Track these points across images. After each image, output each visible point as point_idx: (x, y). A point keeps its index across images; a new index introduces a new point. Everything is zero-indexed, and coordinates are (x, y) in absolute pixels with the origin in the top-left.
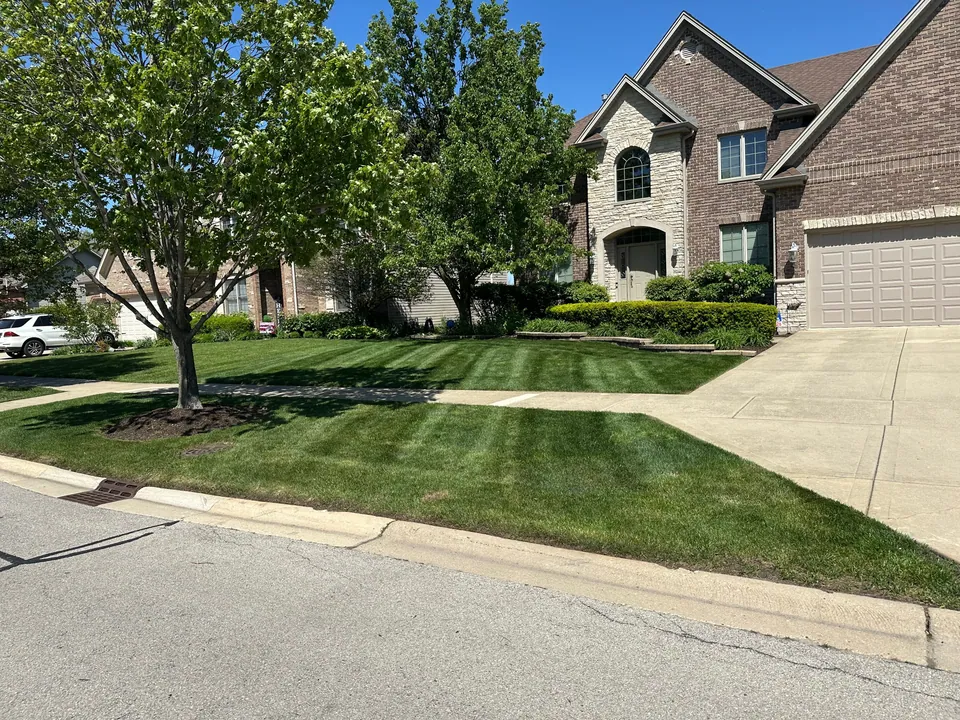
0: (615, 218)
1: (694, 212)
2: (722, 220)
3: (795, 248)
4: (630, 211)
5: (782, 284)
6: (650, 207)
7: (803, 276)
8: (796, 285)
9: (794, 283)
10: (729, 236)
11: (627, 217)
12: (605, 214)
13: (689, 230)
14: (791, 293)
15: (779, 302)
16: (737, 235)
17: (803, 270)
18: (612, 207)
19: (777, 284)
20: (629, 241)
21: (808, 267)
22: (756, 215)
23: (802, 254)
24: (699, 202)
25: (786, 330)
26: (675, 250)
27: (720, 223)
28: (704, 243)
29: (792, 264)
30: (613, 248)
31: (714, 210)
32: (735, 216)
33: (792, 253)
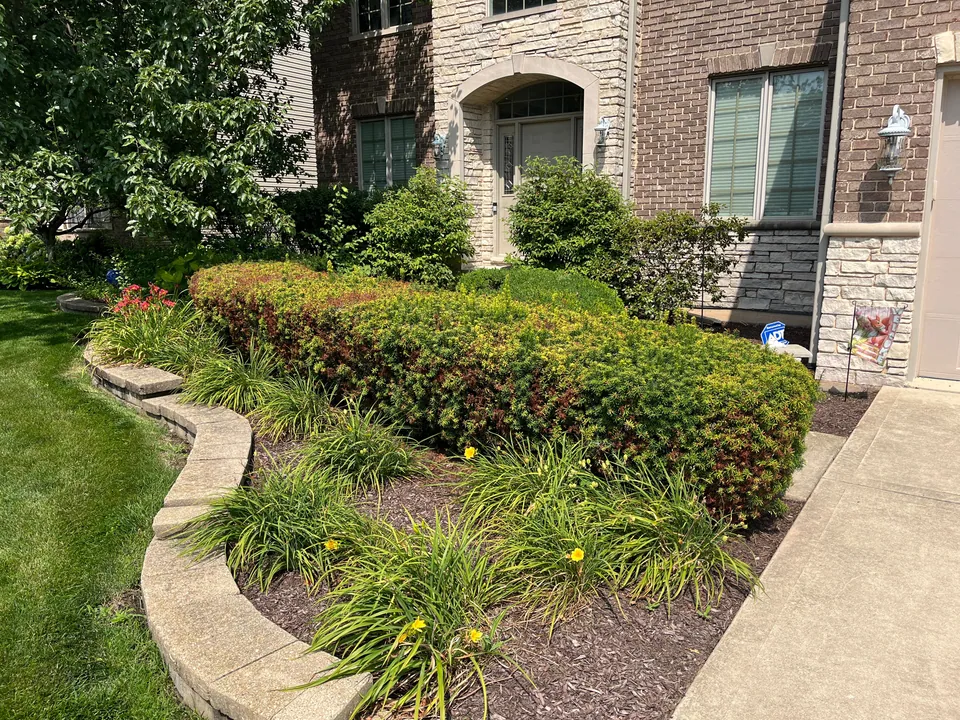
0: (486, 53)
1: (656, 41)
2: (717, 61)
3: (899, 124)
4: (514, 38)
5: (843, 237)
6: (554, 25)
7: (917, 216)
8: (889, 244)
9: (882, 237)
10: (728, 103)
11: (506, 52)
12: (465, 45)
13: (642, 88)
14: (870, 266)
15: (830, 291)
16: (747, 101)
17: (918, 197)
18: (476, 27)
19: (829, 237)
20: (521, 112)
21: (933, 189)
22: (801, 49)
23: (922, 146)
24: (666, 19)
25: (841, 376)
26: (602, 131)
27: (712, 69)
28: (672, 119)
29: (887, 175)
30: (489, 125)
31: (701, 35)
32: (747, 51)
33: (890, 139)
